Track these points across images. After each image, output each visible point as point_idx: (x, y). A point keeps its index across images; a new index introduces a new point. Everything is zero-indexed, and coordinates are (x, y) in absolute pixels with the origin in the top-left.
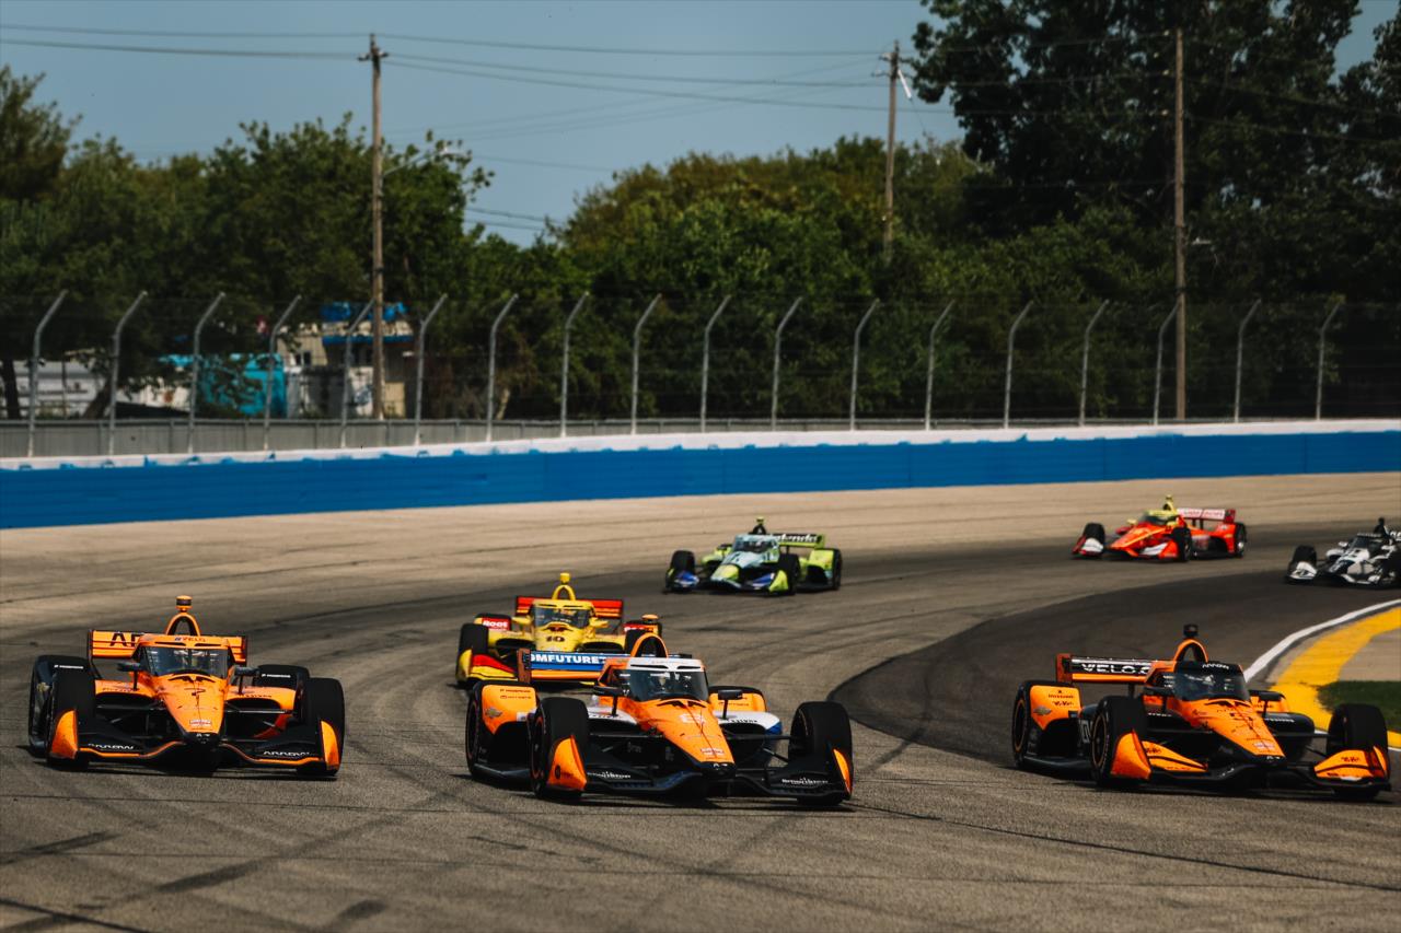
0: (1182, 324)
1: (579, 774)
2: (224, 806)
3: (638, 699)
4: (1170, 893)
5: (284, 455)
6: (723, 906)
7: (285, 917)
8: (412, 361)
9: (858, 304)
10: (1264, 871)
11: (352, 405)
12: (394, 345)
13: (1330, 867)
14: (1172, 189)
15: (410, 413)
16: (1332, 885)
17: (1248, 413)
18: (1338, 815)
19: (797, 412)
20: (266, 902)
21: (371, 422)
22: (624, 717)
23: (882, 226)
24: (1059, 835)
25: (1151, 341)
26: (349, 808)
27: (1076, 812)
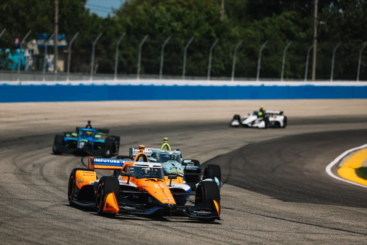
0: (315, 50)
1: (116, 207)
2: (2, 199)
3: (137, 178)
4: (307, 236)
5: (24, 83)
6: (165, 237)
7: (22, 237)
8: (67, 54)
9: (211, 39)
10: (337, 229)
11: (47, 67)
12: (61, 48)
13: (359, 229)
14: (314, 5)
15: (65, 70)
16: (359, 235)
17: (335, 79)
18: (361, 211)
19: (191, 74)
20: (16, 232)
21: (53, 73)
22: (132, 184)
23: (220, 15)
24: (272, 215)
25: (305, 54)
26: (43, 201)
27: (277, 208)
